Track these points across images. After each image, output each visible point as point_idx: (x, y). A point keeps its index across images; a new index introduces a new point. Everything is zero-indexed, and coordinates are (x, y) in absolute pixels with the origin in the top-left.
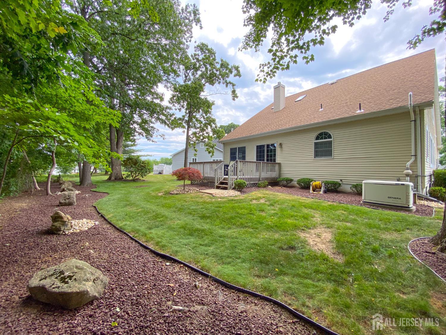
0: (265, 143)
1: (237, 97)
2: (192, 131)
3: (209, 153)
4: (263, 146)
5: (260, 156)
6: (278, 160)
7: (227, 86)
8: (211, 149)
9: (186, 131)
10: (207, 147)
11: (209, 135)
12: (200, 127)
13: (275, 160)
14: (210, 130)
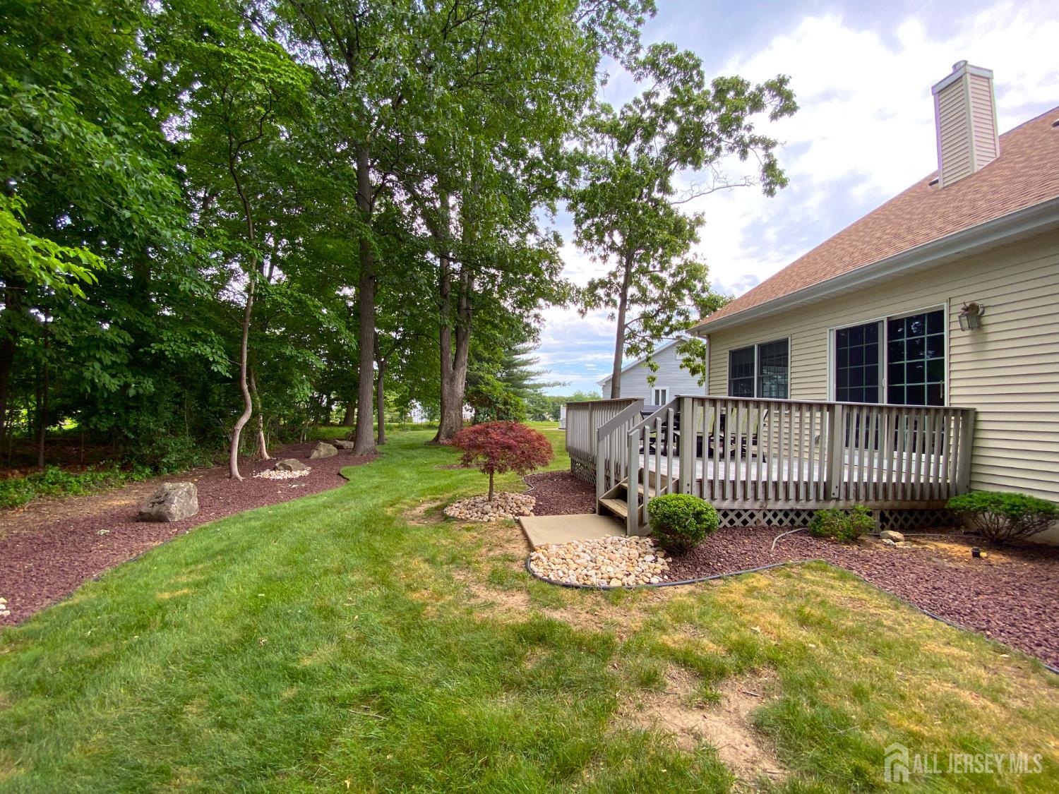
0: (879, 313)
1: (783, 183)
2: (635, 311)
3: (694, 371)
4: (872, 328)
5: (857, 377)
6: (957, 392)
7: (744, 154)
8: (699, 361)
9: (617, 312)
10: (687, 355)
11: (687, 318)
12: (660, 298)
13: (936, 395)
14: (692, 303)
